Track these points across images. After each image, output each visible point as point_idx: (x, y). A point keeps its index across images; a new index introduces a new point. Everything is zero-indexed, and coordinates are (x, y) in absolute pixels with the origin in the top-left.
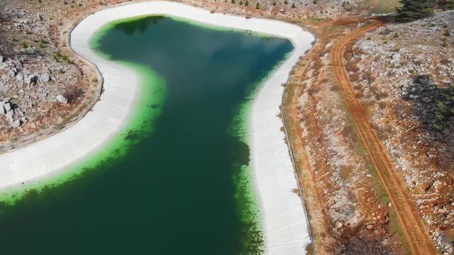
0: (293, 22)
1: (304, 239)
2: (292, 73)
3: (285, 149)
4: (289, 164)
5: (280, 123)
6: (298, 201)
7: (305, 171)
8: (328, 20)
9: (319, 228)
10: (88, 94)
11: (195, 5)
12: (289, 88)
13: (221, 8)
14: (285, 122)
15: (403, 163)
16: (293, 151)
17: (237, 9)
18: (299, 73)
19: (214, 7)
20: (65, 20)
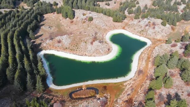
0: (149, 39)
1: (136, 70)
2: (144, 50)
3: (138, 61)
4: (137, 64)
5: (138, 58)
6: (137, 67)
7: (139, 65)
8: (157, 39)
9: (138, 70)
10: (110, 49)
11: (130, 32)
12: (142, 53)
13: (135, 33)
14: (139, 58)
15: (150, 65)
16: (138, 62)
17: (138, 34)
18: (145, 50)
19: (133, 33)
20: (104, 33)
